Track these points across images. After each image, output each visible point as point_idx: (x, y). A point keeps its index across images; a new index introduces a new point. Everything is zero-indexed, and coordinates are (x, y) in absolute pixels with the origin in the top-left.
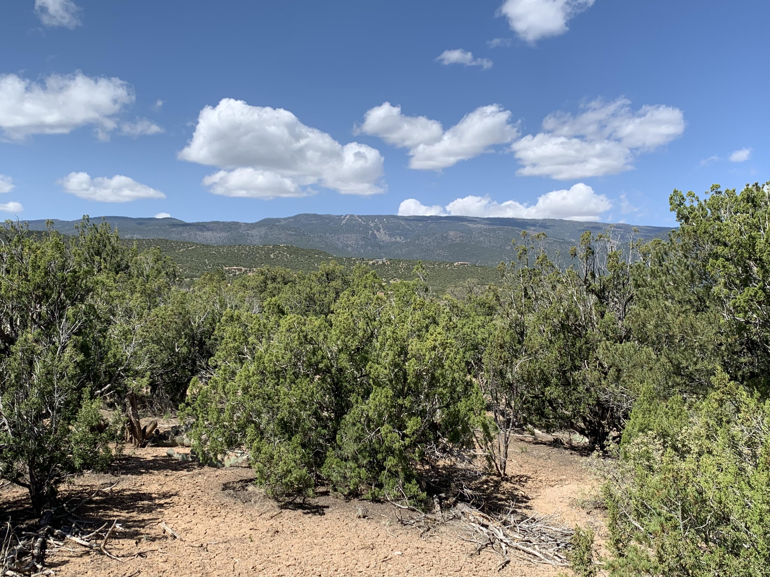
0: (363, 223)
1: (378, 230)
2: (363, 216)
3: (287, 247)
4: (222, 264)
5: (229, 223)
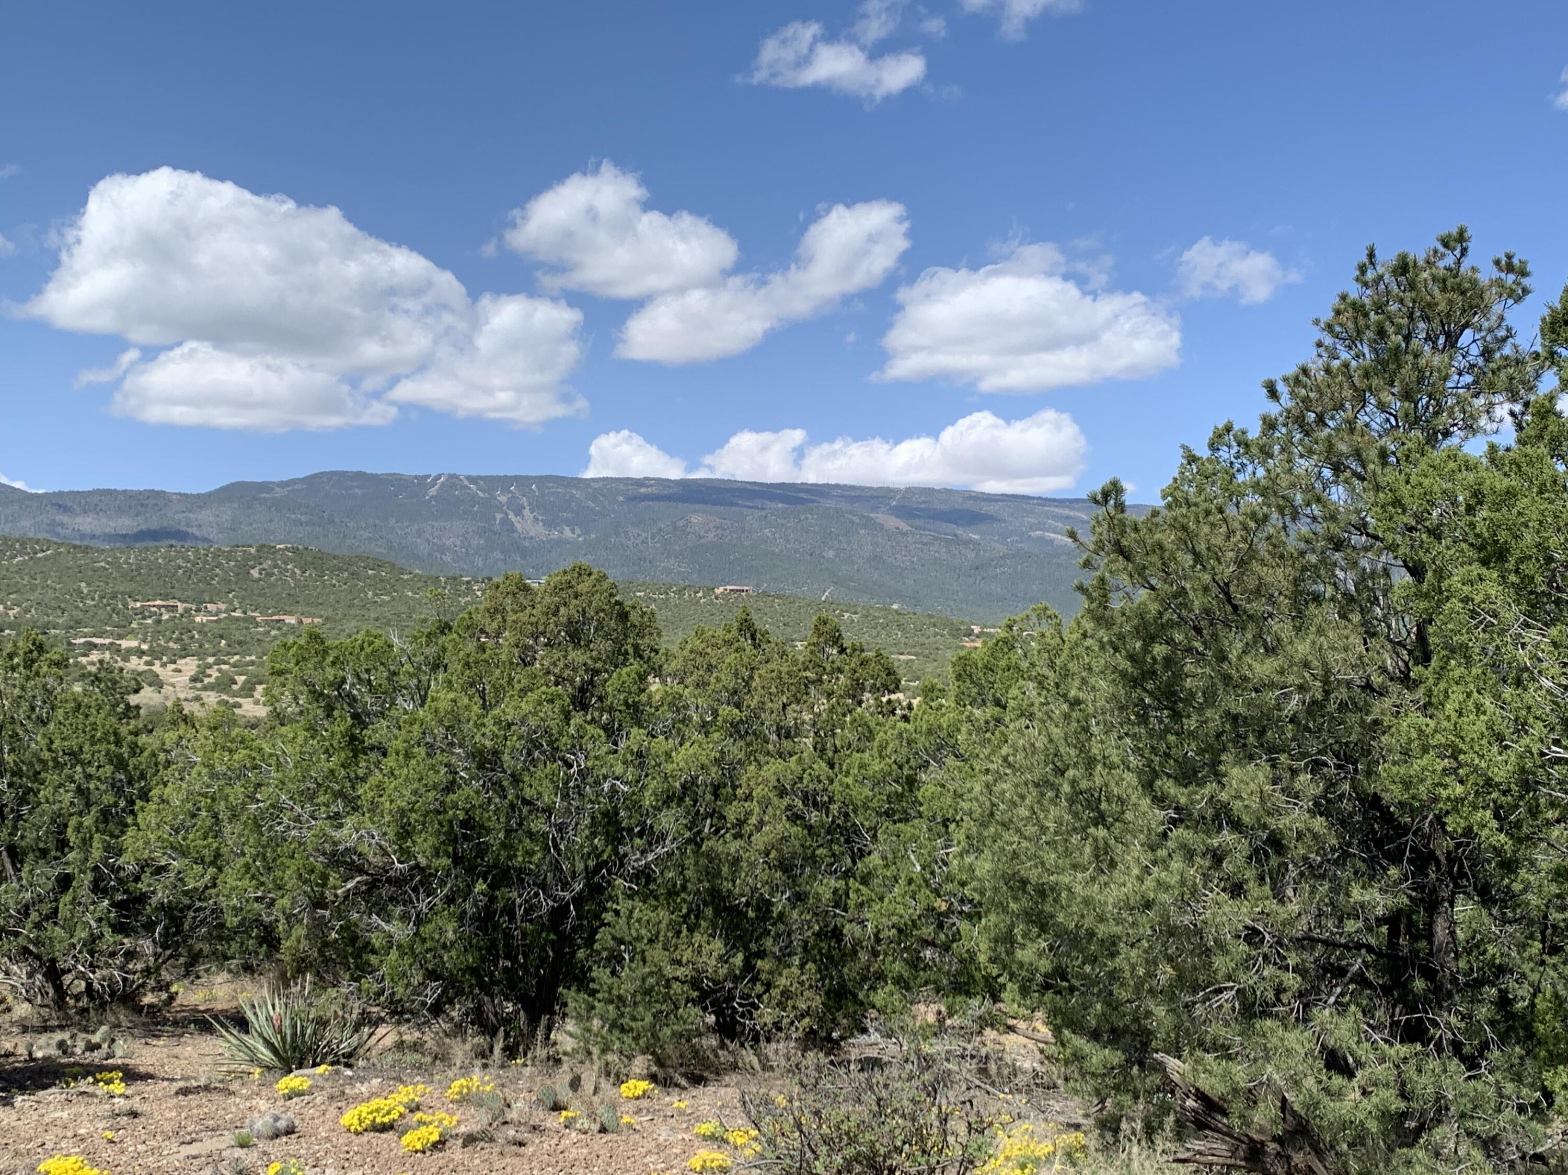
0: (481, 494)
1: (519, 512)
2: (479, 477)
3: (295, 550)
4: (123, 593)
5: (140, 493)
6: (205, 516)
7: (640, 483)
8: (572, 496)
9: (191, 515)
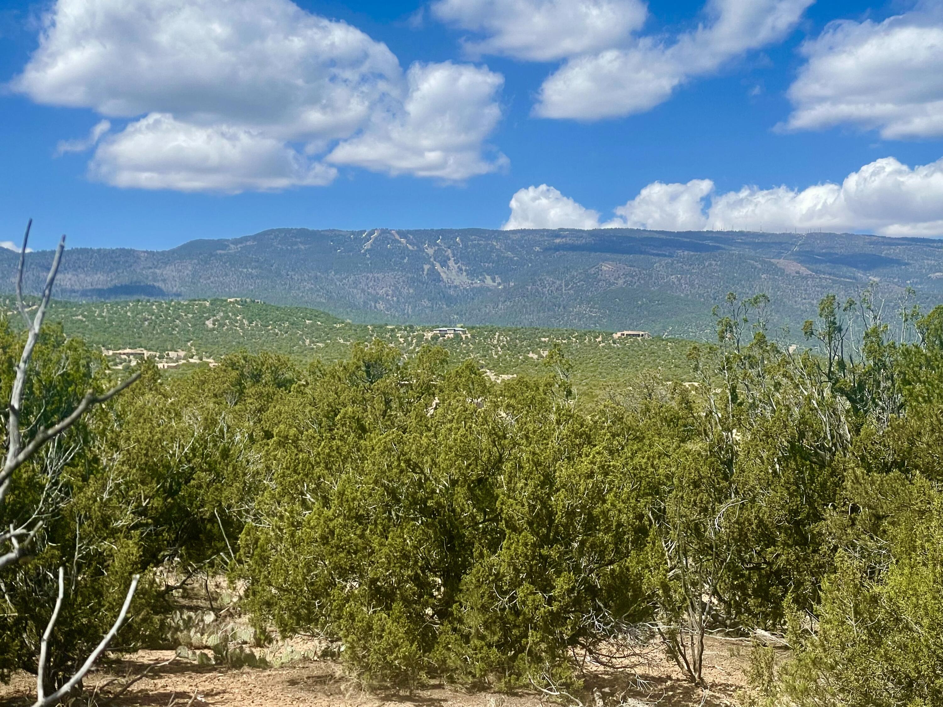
0: (410, 247)
1: (444, 264)
2: (409, 232)
3: (244, 303)
4: (98, 343)
5: (113, 251)
6: (169, 271)
7: (556, 234)
8: (493, 247)
9: (157, 271)
